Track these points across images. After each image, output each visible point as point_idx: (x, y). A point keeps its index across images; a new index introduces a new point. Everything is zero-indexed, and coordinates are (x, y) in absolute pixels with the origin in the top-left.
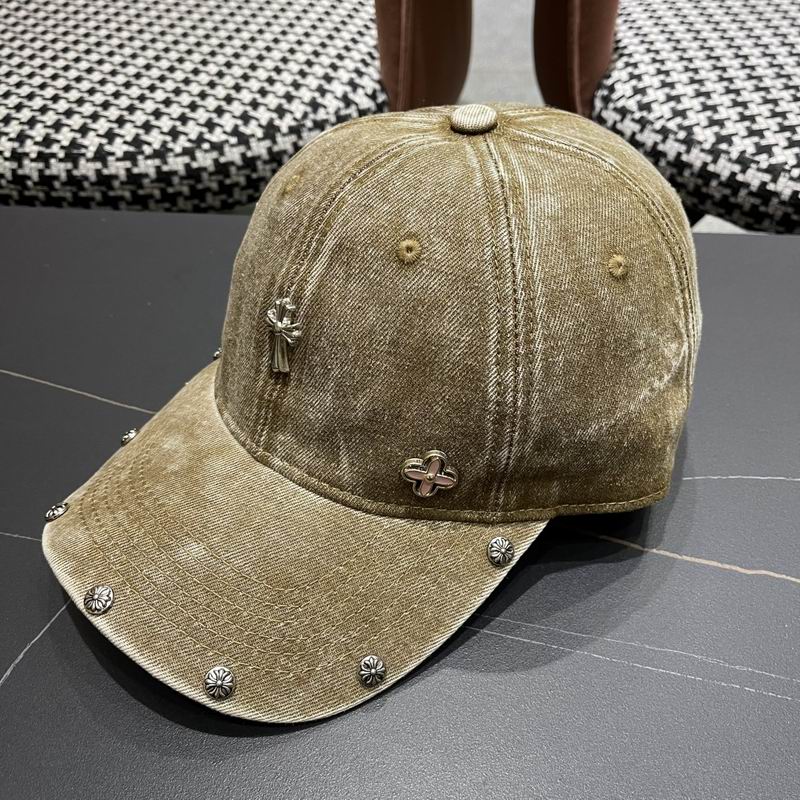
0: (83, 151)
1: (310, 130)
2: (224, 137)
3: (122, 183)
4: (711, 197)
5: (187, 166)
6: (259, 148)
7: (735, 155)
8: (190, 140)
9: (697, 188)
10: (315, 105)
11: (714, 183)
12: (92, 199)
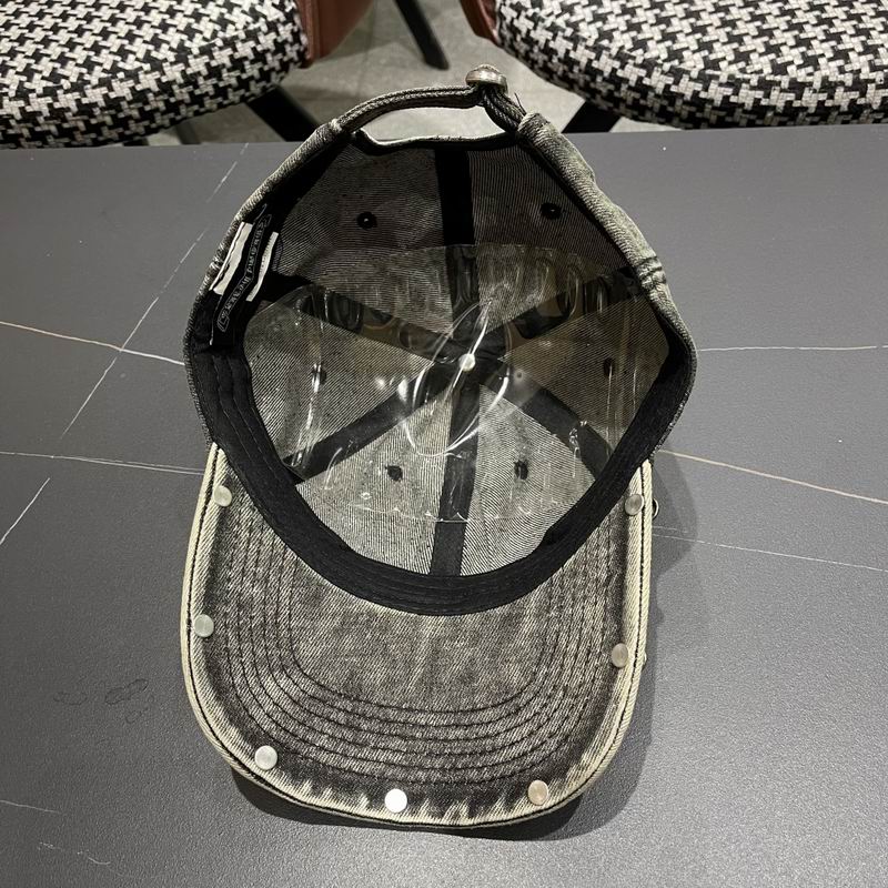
0: (5, 90)
1: (221, 49)
2: (138, 64)
3: (46, 118)
4: (600, 92)
5: (106, 97)
6: (173, 73)
7: (614, 51)
8: (104, 71)
9: (587, 83)
10: (223, 23)
11: (599, 79)
12: (21, 135)
